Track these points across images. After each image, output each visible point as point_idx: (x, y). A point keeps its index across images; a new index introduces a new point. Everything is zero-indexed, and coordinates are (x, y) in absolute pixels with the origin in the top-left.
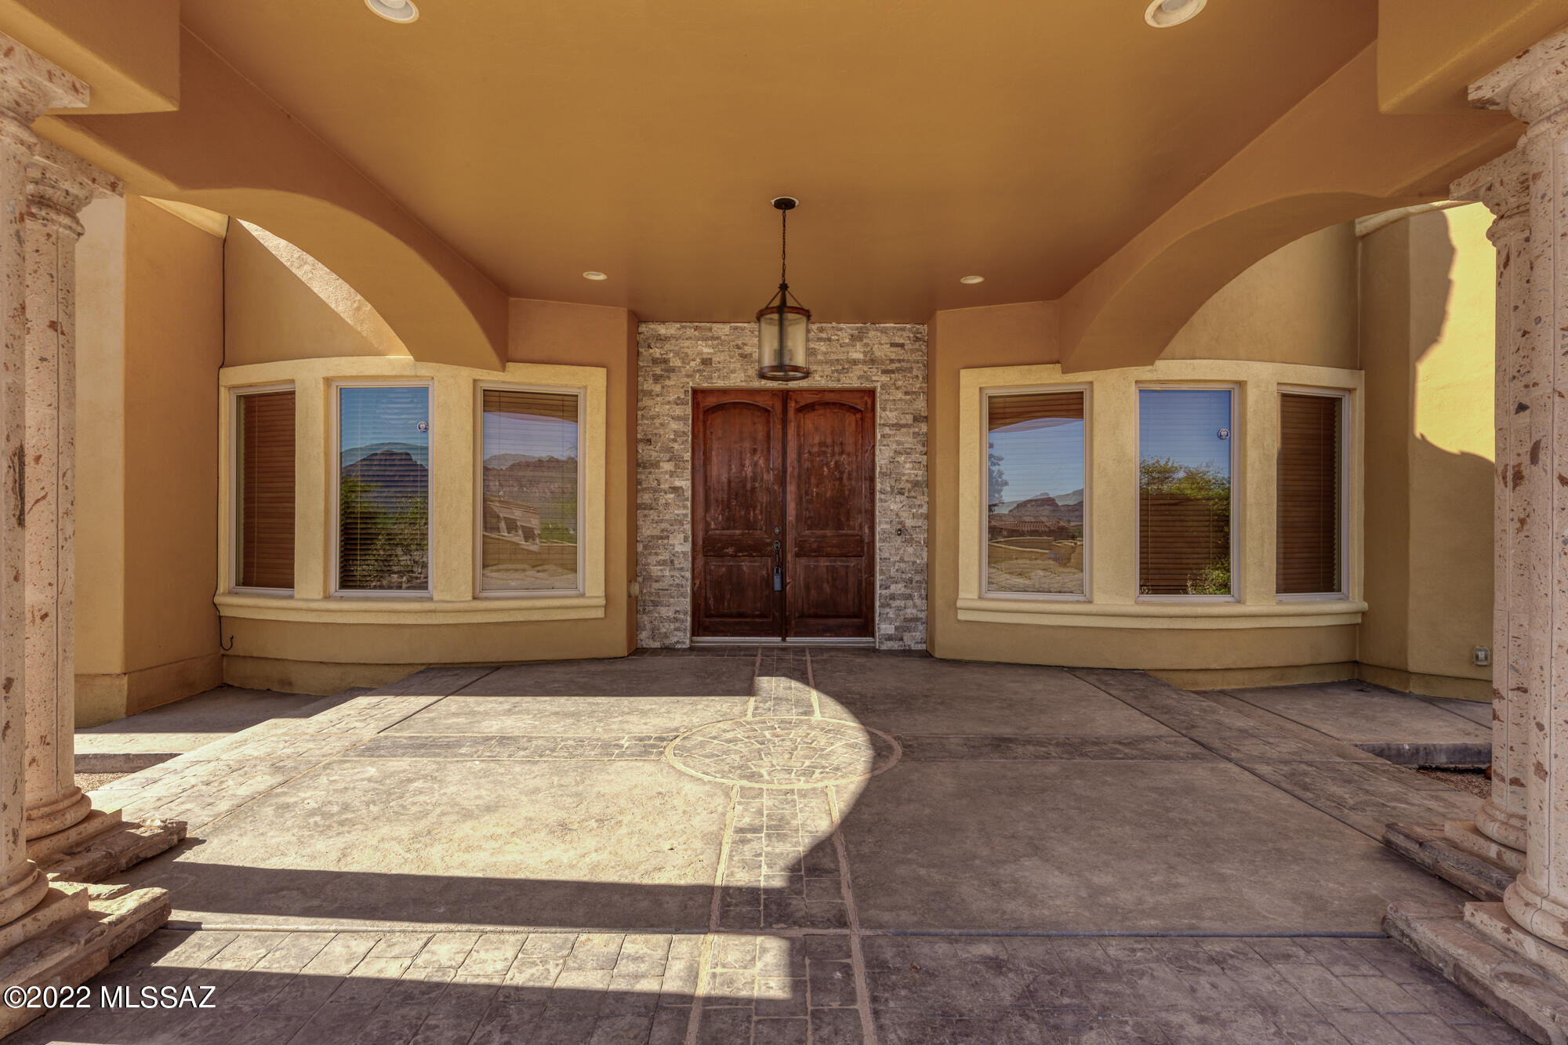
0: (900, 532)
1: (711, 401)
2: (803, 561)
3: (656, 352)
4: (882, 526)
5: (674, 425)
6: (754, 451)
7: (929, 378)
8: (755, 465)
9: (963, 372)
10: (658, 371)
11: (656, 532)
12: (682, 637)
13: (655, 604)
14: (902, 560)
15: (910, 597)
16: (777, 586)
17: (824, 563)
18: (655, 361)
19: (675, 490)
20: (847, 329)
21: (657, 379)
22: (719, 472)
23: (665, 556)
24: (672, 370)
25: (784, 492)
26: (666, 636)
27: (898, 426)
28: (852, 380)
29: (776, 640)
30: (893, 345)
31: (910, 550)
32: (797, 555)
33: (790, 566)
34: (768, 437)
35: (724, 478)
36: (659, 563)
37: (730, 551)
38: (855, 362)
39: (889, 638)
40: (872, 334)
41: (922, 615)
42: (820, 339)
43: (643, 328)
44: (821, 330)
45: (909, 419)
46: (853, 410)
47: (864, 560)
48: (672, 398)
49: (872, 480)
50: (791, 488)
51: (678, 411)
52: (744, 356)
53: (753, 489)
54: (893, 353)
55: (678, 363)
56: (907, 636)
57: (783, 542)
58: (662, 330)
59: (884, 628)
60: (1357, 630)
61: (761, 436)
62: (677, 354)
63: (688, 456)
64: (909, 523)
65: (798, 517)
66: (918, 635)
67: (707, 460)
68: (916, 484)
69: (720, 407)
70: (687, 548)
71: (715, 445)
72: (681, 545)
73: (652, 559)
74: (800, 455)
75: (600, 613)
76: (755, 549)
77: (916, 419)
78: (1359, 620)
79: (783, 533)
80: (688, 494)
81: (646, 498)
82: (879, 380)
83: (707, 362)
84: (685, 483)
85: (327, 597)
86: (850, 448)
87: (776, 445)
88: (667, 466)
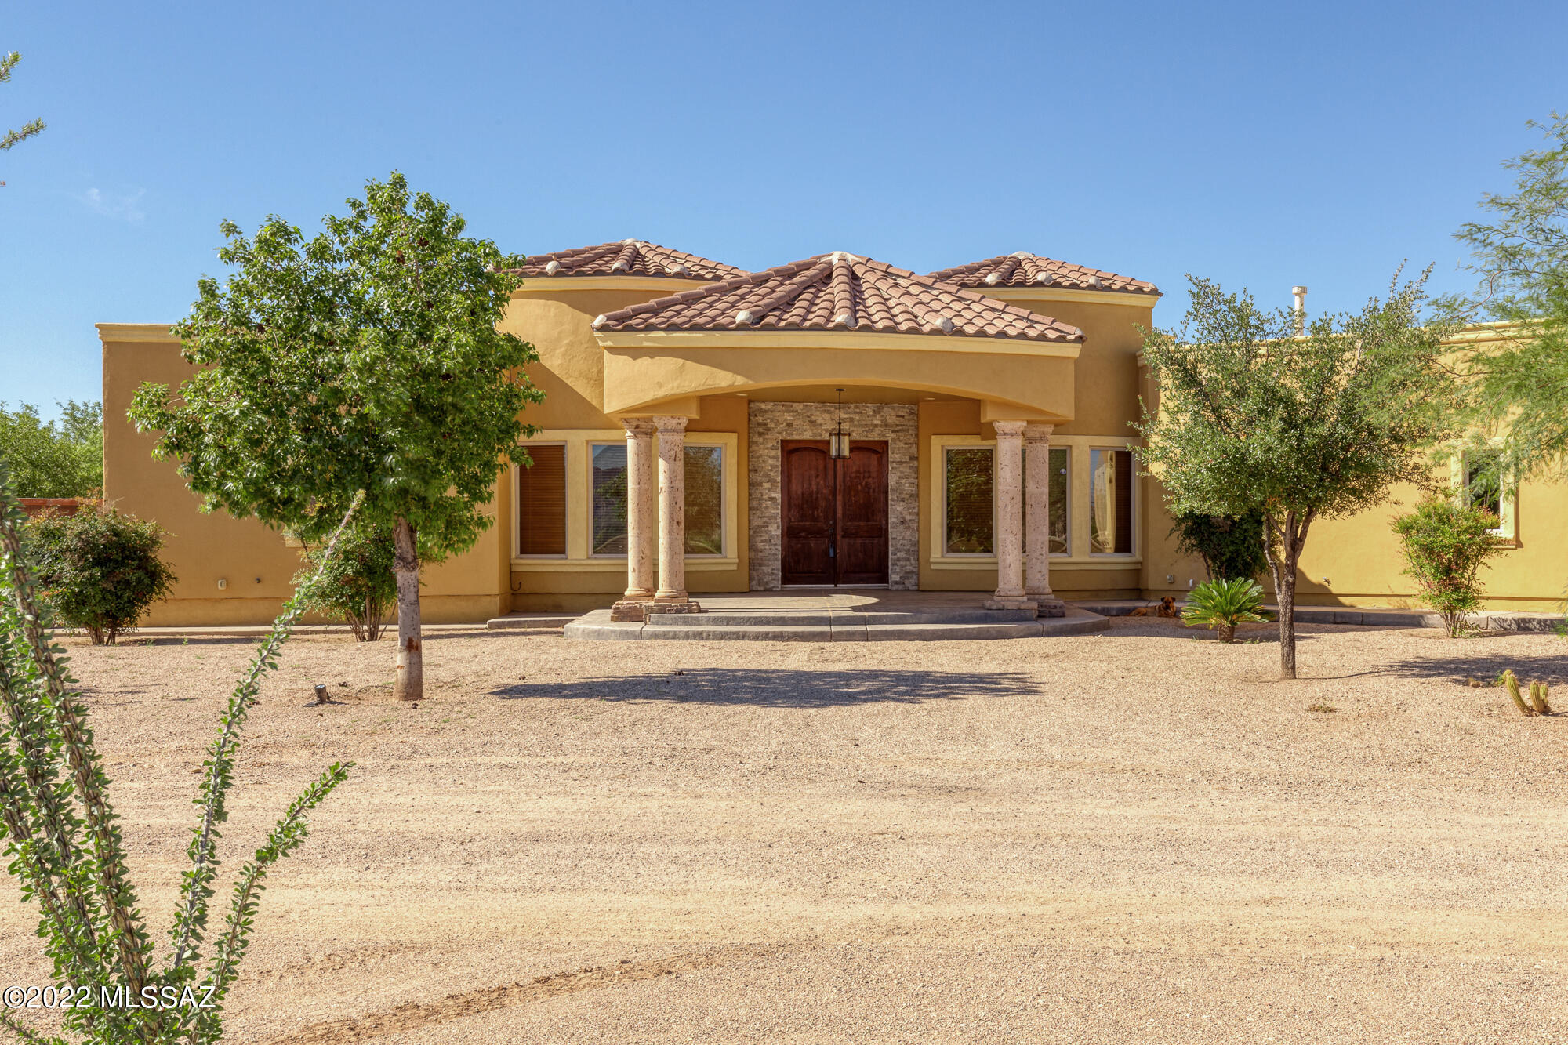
0: (902, 523)
1: (792, 446)
2: (846, 540)
3: (760, 419)
4: (892, 519)
5: (771, 462)
6: (817, 476)
7: (917, 436)
8: (818, 484)
9: (933, 437)
10: (761, 430)
11: (761, 524)
12: (777, 584)
13: (760, 565)
14: (903, 539)
15: (908, 560)
16: (832, 555)
17: (859, 541)
18: (759, 424)
19: (772, 499)
20: (871, 408)
21: (760, 434)
22: (797, 488)
23: (766, 537)
24: (769, 429)
25: (835, 500)
26: (767, 583)
27: (901, 463)
28: (874, 436)
29: (832, 586)
30: (898, 416)
31: (908, 533)
32: (843, 537)
33: (839, 543)
34: (825, 467)
35: (799, 492)
36: (762, 541)
37: (803, 534)
38: (876, 426)
39: (897, 583)
40: (885, 410)
41: (915, 570)
42: (855, 413)
43: (752, 405)
44: (856, 407)
45: (908, 458)
46: (876, 452)
47: (882, 539)
48: (769, 446)
49: (887, 493)
50: (839, 498)
51: (773, 453)
52: (811, 422)
53: (817, 498)
54: (897, 421)
55: (773, 426)
56: (907, 582)
57: (835, 529)
58: (763, 406)
59: (894, 577)
60: (1137, 572)
61: (821, 467)
62: (772, 420)
63: (779, 479)
64: (908, 518)
65: (844, 514)
66: (913, 581)
67: (789, 481)
68: (911, 495)
69: (796, 450)
70: (779, 532)
71: (794, 472)
72: (775, 530)
73: (758, 539)
74: (844, 477)
75: (734, 567)
76: (818, 533)
77: (911, 459)
78: (1139, 567)
79: (835, 523)
80: (779, 501)
81: (755, 503)
82: (890, 436)
83: (790, 425)
84: (777, 495)
85: (588, 558)
86: (874, 475)
87: (831, 472)
88: (767, 485)
